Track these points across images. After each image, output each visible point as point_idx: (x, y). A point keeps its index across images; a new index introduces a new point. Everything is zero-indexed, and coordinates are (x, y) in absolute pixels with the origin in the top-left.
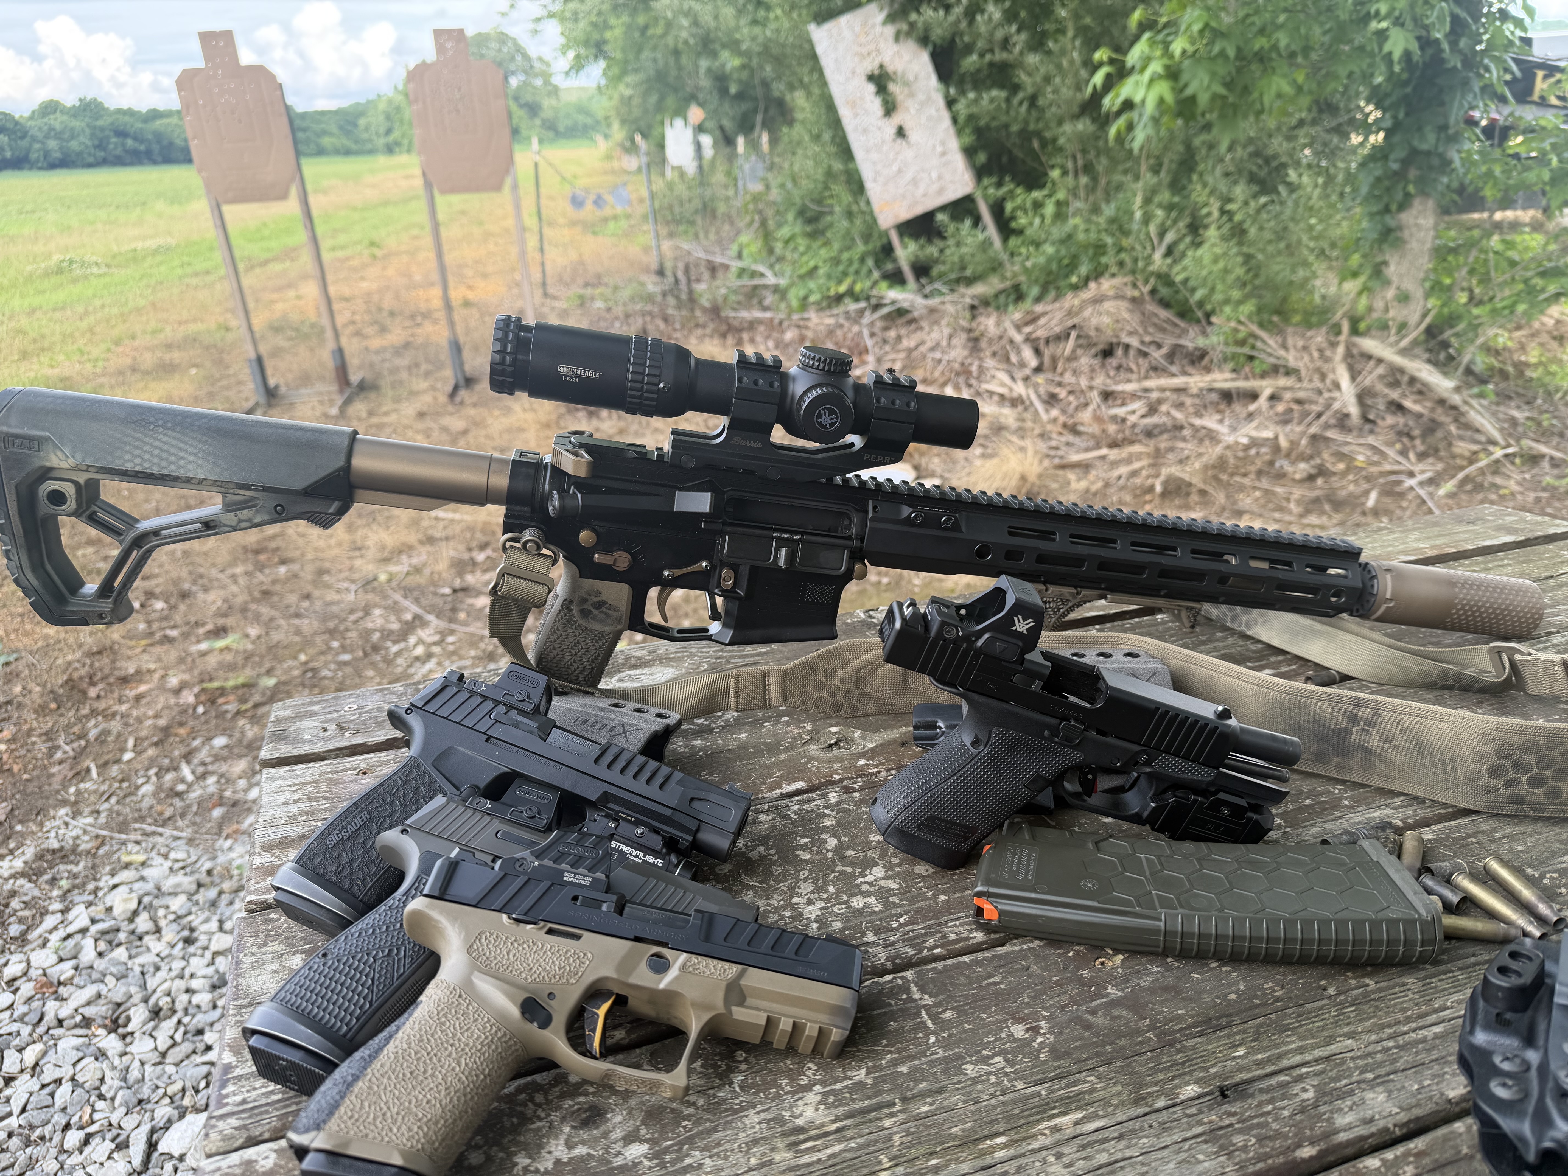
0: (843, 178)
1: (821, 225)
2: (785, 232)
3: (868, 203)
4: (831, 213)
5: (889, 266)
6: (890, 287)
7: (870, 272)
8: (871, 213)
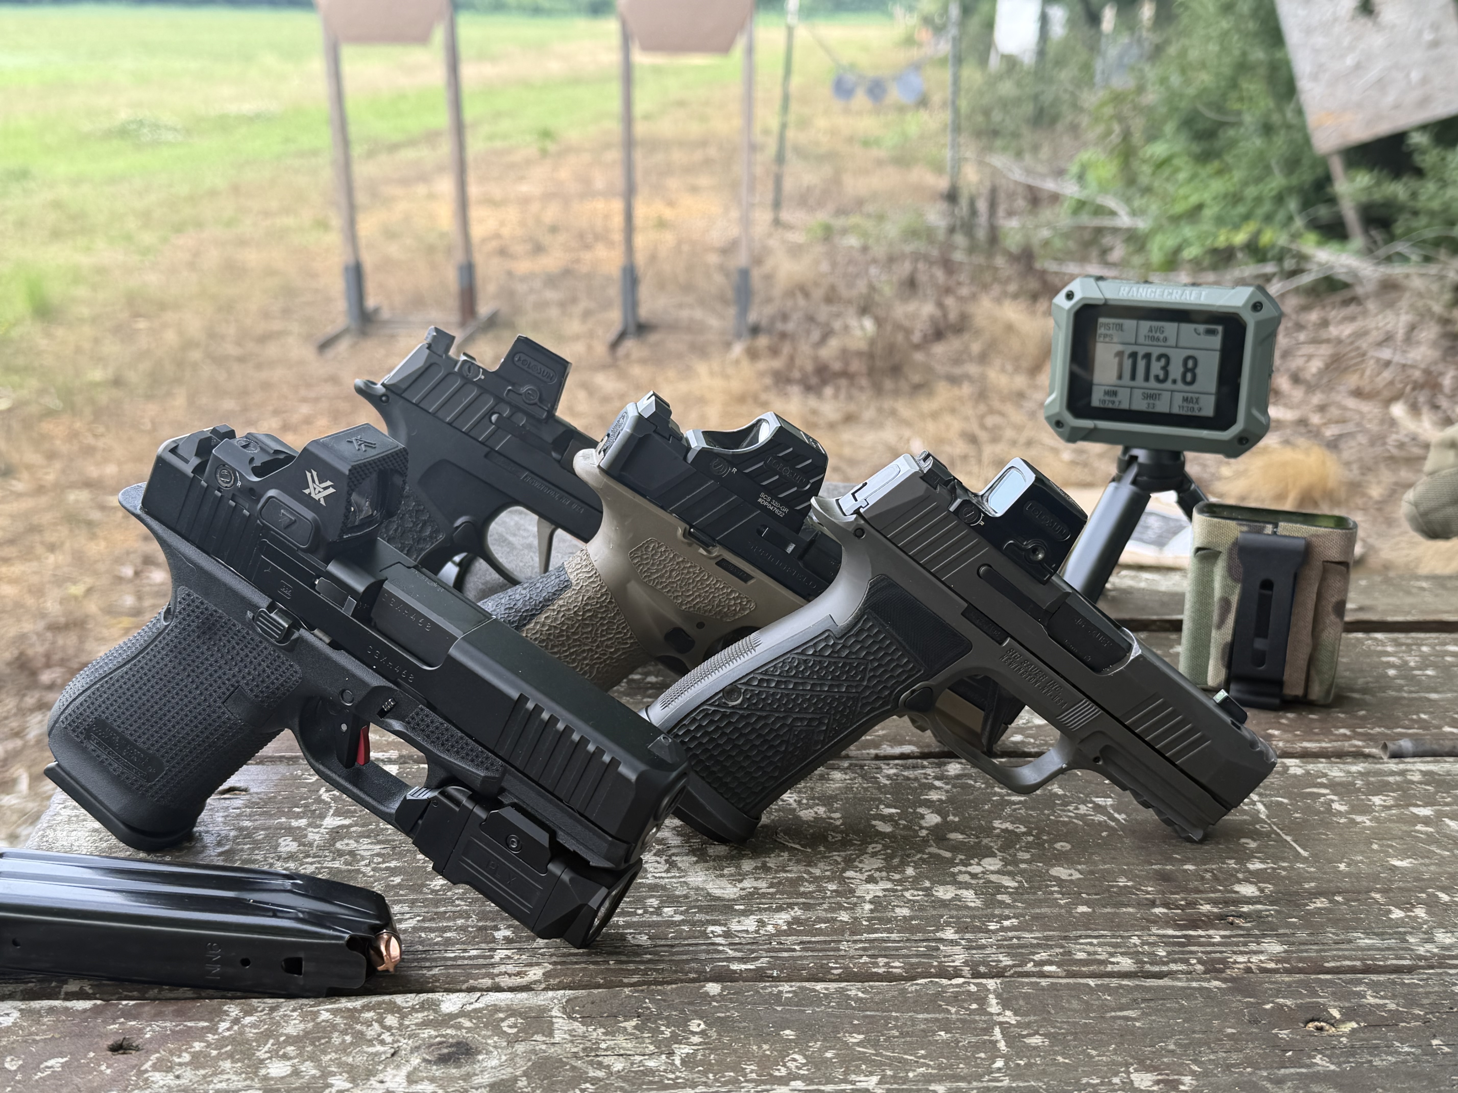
0: (1262, 71)
1: (1218, 144)
2: (1159, 149)
3: (1300, 112)
4: (1238, 124)
5: (1323, 212)
6: (1320, 244)
7: (1290, 219)
8: (1303, 128)
